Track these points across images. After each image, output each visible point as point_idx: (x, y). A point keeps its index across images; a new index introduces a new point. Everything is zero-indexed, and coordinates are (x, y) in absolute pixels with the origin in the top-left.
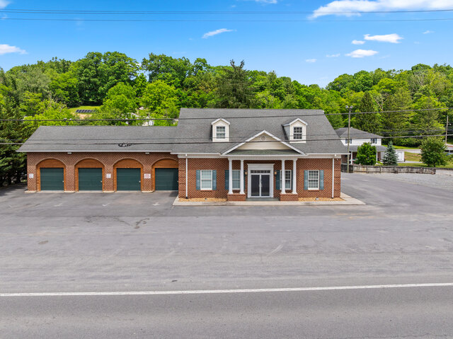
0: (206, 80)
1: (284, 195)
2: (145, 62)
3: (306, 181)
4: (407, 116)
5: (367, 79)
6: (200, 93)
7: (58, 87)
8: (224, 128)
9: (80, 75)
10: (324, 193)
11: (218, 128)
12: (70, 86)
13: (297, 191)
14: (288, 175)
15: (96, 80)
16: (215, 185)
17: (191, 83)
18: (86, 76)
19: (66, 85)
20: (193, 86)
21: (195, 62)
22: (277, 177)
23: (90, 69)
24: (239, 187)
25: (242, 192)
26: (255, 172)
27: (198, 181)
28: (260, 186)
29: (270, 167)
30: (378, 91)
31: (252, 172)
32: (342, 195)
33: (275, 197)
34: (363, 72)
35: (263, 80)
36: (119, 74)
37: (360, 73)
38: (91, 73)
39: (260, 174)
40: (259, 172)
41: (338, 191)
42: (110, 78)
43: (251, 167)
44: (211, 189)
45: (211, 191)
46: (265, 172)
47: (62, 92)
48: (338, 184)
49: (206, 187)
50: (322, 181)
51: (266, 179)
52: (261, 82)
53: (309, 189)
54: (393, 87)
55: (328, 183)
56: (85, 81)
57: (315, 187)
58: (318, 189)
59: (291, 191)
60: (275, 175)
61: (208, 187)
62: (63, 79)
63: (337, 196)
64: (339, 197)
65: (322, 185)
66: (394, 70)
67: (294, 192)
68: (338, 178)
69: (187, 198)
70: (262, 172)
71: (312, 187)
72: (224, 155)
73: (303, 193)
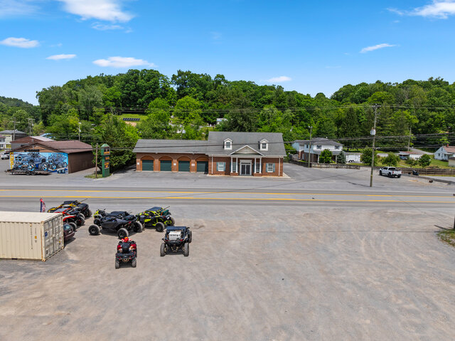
0: (224, 94)
1: (255, 174)
2: (174, 77)
3: (266, 168)
5: (365, 91)
6: (219, 105)
7: (107, 100)
9: (123, 88)
10: (275, 173)
11: (227, 143)
12: (116, 98)
14: (258, 166)
15: (135, 93)
16: (225, 169)
17: (212, 95)
18: (127, 90)
19: (113, 97)
20: (213, 99)
21: (215, 78)
23: (131, 84)
25: (237, 172)
27: (217, 167)
28: (246, 170)
29: (250, 161)
31: (242, 163)
33: (252, 174)
35: (271, 94)
36: (154, 89)
38: (132, 87)
39: (246, 165)
40: (245, 163)
42: (147, 92)
45: (223, 172)
46: (248, 163)
47: (110, 103)
48: (282, 170)
49: (221, 170)
50: (274, 168)
51: (248, 167)
52: (269, 96)
53: (268, 172)
54: (383, 99)
55: (277, 169)
56: (126, 93)
58: (272, 172)
59: (258, 172)
60: (252, 165)
62: (110, 92)
63: (281, 175)
65: (274, 170)
66: (390, 83)
67: (260, 173)
68: (282, 167)
69: (212, 174)
72: (229, 156)
73: (264, 173)
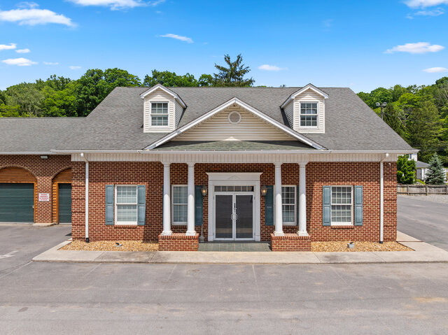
1: (280, 238)
2: (147, 79)
3: (327, 208)
4: (435, 132)
5: (386, 96)
7: (54, 105)
8: (165, 105)
9: (79, 92)
10: (364, 233)
11: (154, 105)
12: (67, 103)
13: (308, 230)
14: (290, 197)
15: (95, 97)
16: (143, 216)
18: (85, 94)
19: (62, 102)
21: (200, 79)
22: (268, 199)
23: (90, 87)
24: (186, 220)
25: (191, 232)
26: (224, 188)
27: (110, 207)
28: (234, 217)
29: (254, 179)
30: (400, 106)
31: (217, 188)
32: (401, 236)
33: (263, 241)
34: (380, 89)
37: (377, 90)
38: (89, 91)
39: (234, 194)
40: (231, 189)
41: (391, 227)
43: (214, 179)
44: (135, 223)
45: (134, 228)
46: (244, 189)
47: (57, 109)
48: (391, 214)
49: (124, 219)
50: (359, 208)
51: (245, 203)
53: (334, 224)
54: (416, 102)
55: (371, 213)
56: (83, 98)
57: (344, 219)
58: (350, 224)
59: (294, 229)
60: (262, 196)
61: (129, 219)
62: (59, 96)
63: (391, 238)
64: (393, 239)
65: (360, 216)
66: (415, 86)
67: (303, 232)
68: (391, 201)
69: (88, 241)
70: (238, 189)
71: (339, 219)
72: (147, 151)
73: (321, 232)
